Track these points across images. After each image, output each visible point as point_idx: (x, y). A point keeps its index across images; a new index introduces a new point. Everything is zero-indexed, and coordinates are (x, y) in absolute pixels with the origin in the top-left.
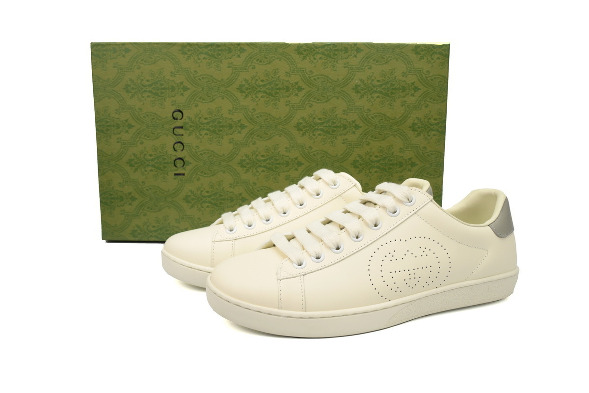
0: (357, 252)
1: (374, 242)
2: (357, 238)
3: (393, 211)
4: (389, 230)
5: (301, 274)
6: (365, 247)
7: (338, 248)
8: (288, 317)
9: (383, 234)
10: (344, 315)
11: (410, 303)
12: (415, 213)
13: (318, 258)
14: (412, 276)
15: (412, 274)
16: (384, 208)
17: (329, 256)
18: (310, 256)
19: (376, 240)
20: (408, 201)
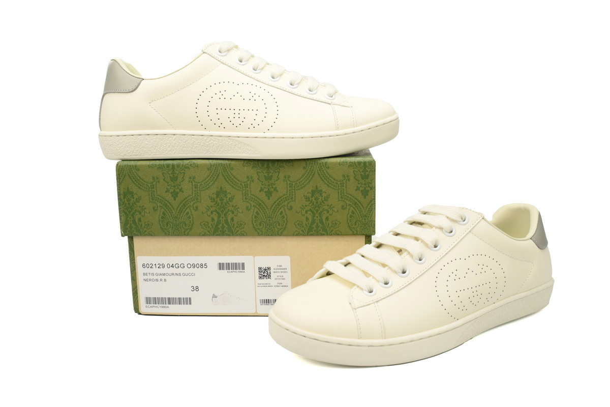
0: (423, 274)
1: (436, 262)
2: (420, 260)
3: (449, 231)
4: (448, 250)
5: (375, 301)
6: (429, 269)
7: (404, 272)
8: (369, 346)
9: (444, 254)
10: (420, 339)
11: (474, 321)
12: (470, 231)
13: (386, 284)
14: (475, 294)
15: (475, 292)
16: (441, 229)
17: (397, 281)
18: (378, 281)
19: (438, 261)
20: (462, 220)
